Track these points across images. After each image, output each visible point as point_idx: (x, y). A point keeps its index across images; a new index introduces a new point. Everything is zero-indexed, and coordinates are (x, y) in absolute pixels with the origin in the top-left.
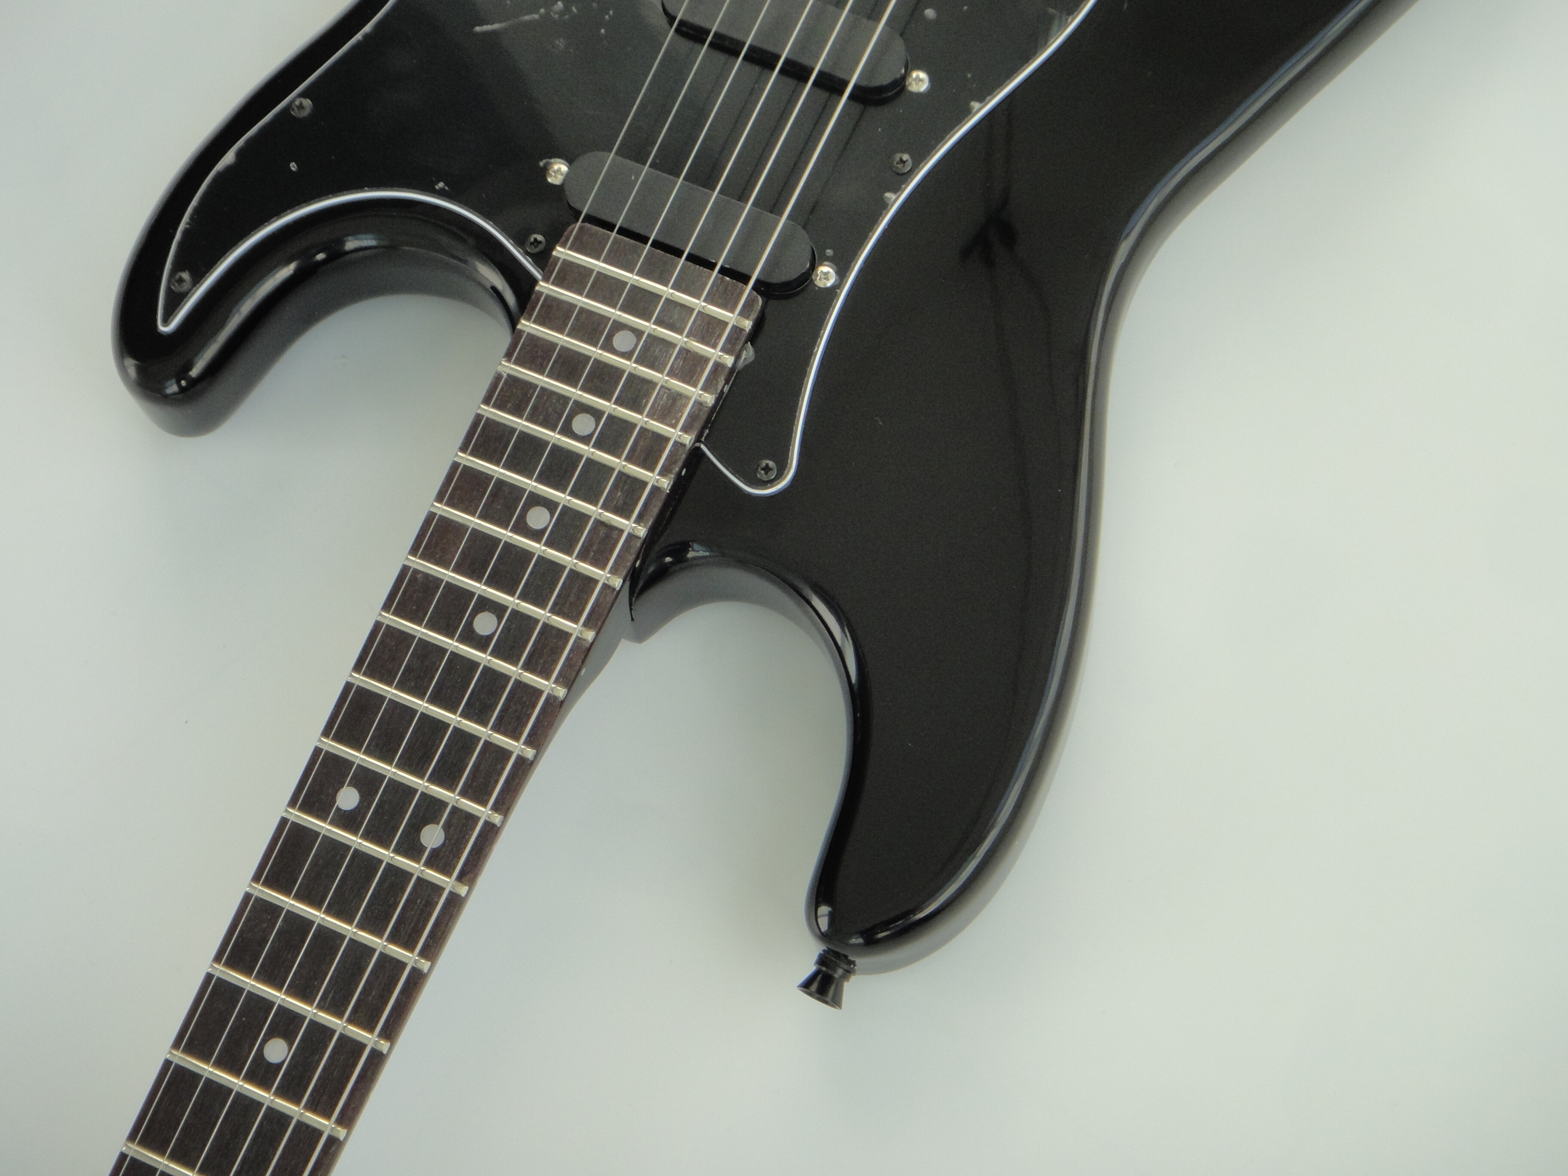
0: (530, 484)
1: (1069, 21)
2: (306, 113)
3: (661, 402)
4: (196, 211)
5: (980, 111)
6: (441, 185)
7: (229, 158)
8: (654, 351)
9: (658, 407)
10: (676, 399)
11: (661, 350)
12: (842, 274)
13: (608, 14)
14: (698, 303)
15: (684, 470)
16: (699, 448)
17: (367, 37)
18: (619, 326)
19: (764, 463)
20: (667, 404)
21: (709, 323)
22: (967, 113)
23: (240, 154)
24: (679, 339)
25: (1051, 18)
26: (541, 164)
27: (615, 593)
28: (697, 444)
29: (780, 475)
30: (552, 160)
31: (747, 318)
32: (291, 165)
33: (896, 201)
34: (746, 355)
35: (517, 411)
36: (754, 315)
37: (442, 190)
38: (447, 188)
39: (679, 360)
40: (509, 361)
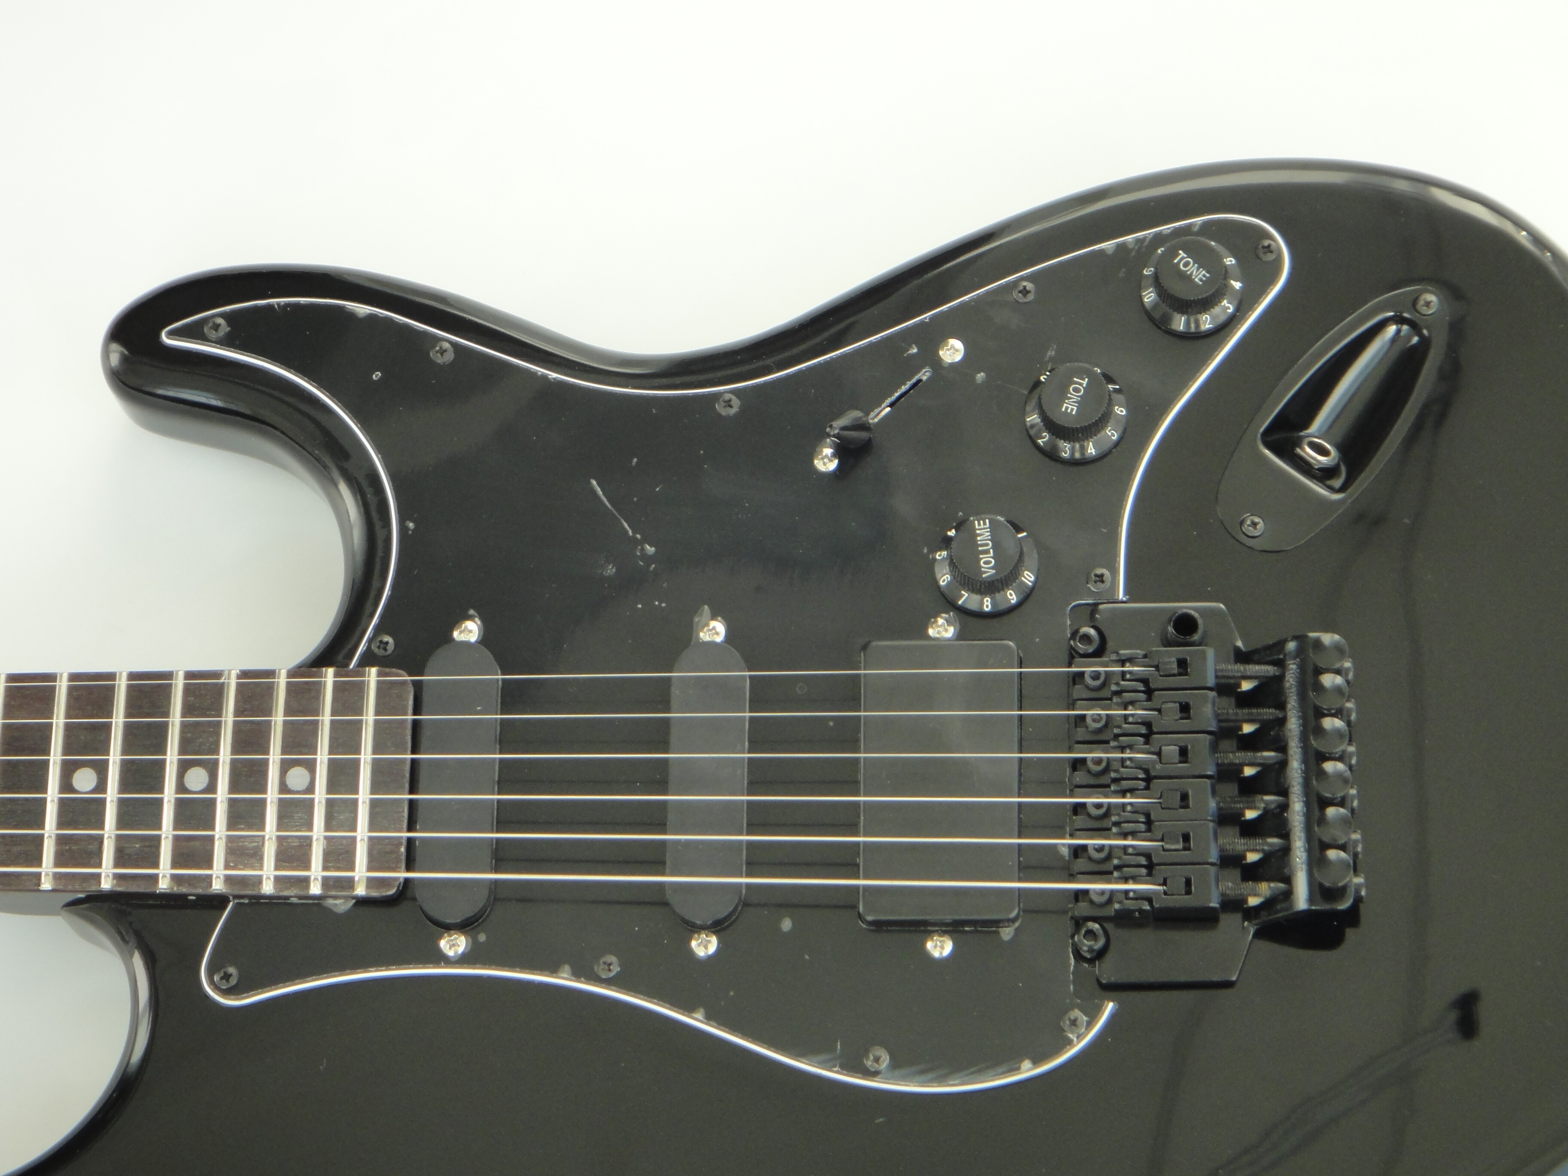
0: (115, 757)
1: (835, 1069)
2: (439, 360)
3: (247, 843)
4: (297, 306)
5: (696, 1021)
6: (411, 525)
7: (362, 309)
8: (297, 813)
9: (242, 842)
10: (255, 856)
11: (301, 818)
12: (464, 960)
13: (660, 603)
14: (362, 832)
15: (194, 898)
16: (229, 901)
17: (545, 377)
18: (311, 766)
19: (232, 970)
20: (248, 849)
21: (347, 852)
22: (688, 1009)
23: (372, 317)
24: (318, 830)
25: (831, 1049)
26: (472, 612)
27: (36, 888)
28: (231, 898)
29: (228, 992)
30: (477, 619)
31: (368, 887)
32: (377, 373)
33: (564, 980)
34: (340, 904)
35: (187, 710)
36: (375, 894)
37: (407, 529)
38: (410, 532)
39: (297, 840)
40: (239, 677)
